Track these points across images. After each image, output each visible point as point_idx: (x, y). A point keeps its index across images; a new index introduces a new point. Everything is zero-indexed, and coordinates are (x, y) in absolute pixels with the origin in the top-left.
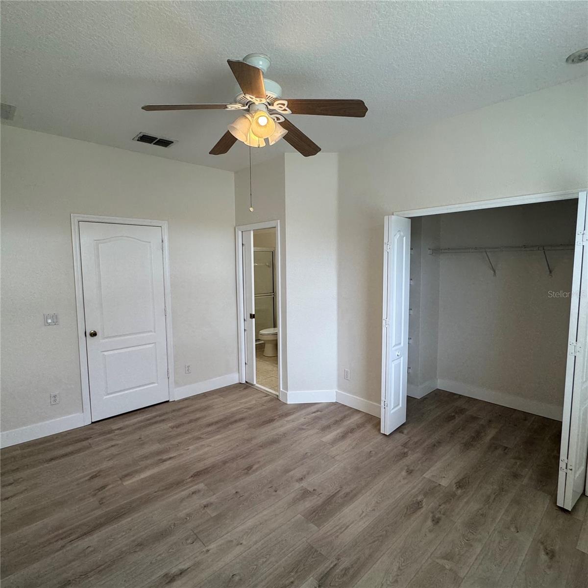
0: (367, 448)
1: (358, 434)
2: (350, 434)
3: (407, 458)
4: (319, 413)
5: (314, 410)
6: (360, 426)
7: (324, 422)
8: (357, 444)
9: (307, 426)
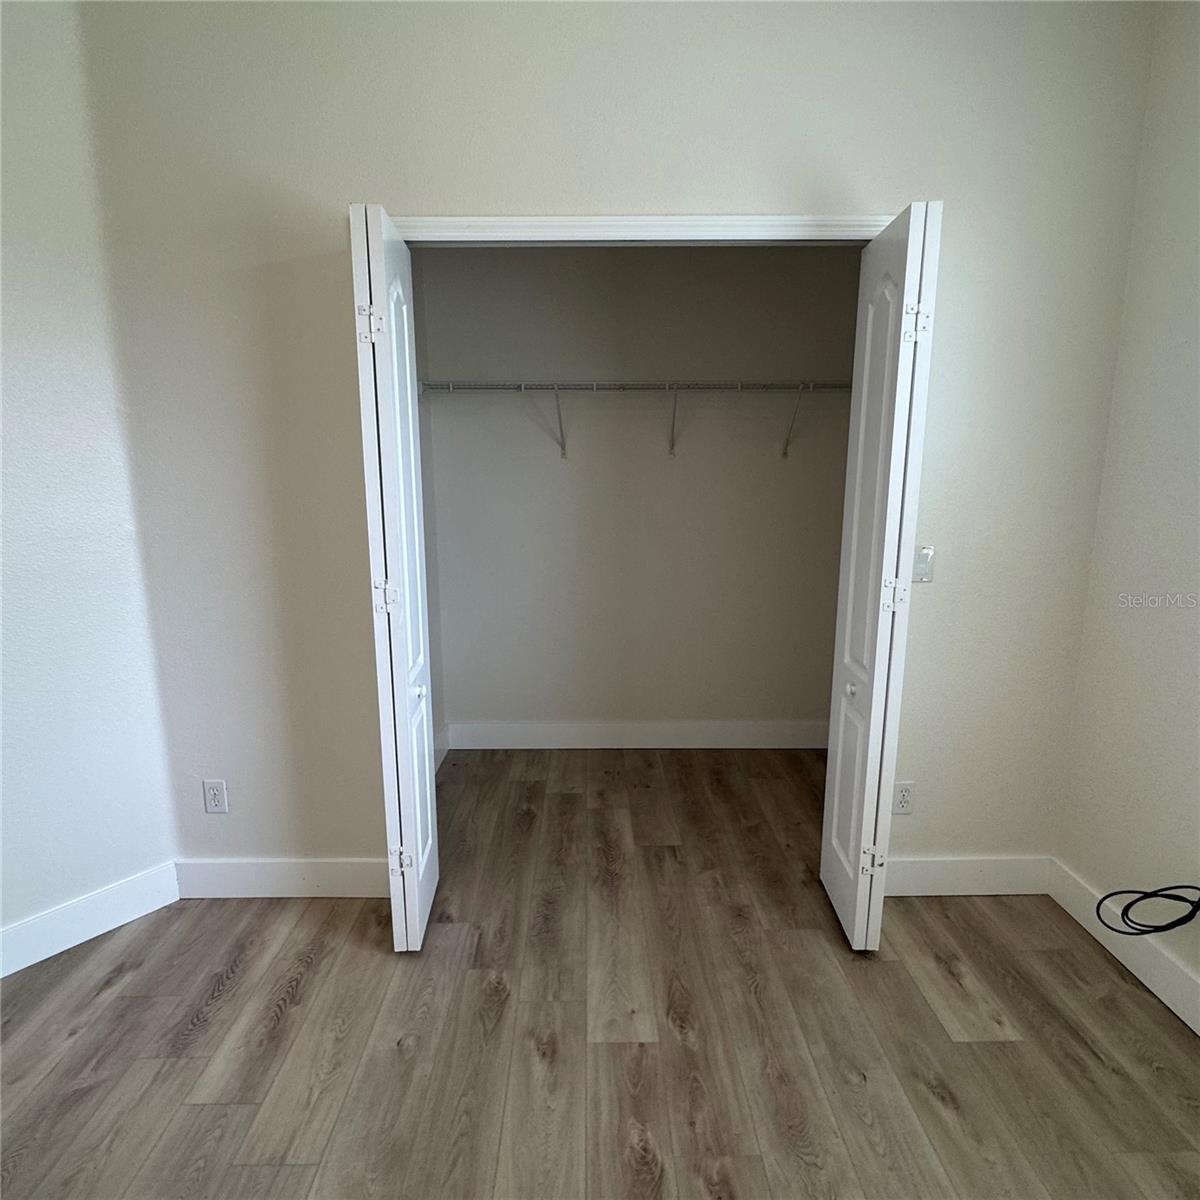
0: (380, 1036)
1: (321, 994)
2: (294, 1010)
3: (513, 1002)
4: (128, 978)
5: (101, 974)
6: (310, 959)
7: (167, 1011)
8: (337, 1040)
9: (95, 1069)
